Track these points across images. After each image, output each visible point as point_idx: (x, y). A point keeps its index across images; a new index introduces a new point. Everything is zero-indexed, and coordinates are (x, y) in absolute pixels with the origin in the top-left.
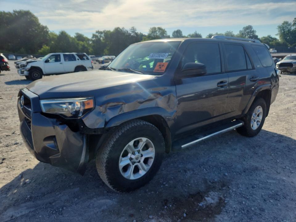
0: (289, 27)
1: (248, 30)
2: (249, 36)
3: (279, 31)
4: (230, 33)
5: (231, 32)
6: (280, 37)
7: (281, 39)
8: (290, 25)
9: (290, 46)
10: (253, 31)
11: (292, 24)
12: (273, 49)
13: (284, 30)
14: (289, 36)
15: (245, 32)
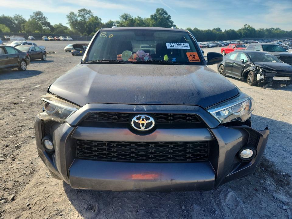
0: (76, 17)
1: (39, 16)
2: (41, 22)
3: (68, 21)
4: (20, 17)
5: (20, 15)
6: (71, 26)
7: (71, 28)
8: (76, 15)
9: (82, 35)
10: (44, 17)
11: (78, 15)
12: (69, 37)
13: (72, 20)
14: (77, 26)
15: (37, 18)
